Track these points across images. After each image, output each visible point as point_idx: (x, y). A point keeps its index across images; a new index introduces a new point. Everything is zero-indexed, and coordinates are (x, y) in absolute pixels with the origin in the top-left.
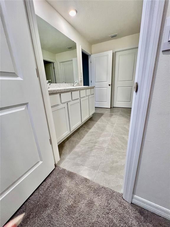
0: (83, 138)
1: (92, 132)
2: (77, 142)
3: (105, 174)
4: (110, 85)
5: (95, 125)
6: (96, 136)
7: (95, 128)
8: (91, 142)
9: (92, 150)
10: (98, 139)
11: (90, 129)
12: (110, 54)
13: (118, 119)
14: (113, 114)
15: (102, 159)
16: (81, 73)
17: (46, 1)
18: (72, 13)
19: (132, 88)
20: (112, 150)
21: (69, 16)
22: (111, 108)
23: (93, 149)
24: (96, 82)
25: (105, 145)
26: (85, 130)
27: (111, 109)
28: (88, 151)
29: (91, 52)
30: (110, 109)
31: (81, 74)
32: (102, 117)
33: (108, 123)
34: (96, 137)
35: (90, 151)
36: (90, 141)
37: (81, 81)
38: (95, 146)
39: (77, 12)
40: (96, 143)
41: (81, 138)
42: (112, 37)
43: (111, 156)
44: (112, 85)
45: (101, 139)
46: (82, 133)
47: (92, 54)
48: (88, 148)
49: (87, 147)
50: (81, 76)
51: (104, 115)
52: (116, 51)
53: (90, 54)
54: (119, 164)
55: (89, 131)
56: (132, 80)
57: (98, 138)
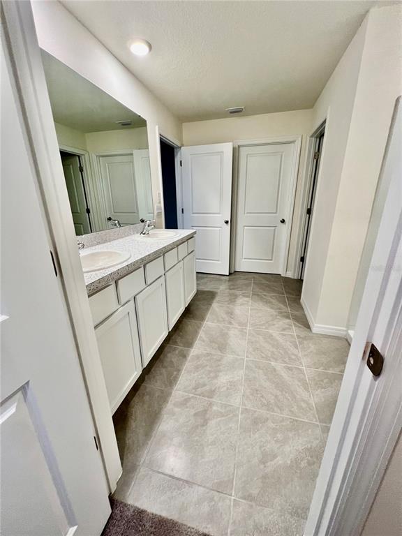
0: (176, 379)
1: (198, 357)
2: (164, 398)
3: (251, 506)
4: (227, 222)
5: (201, 334)
6: (208, 368)
7: (204, 341)
8: (199, 390)
9: (205, 422)
10: (215, 381)
11: (189, 345)
12: (227, 149)
13: (251, 309)
14: (238, 292)
15: (235, 450)
16: (159, 194)
17: (60, 2)
18: (139, 49)
19: (275, 230)
20: (256, 415)
21: (129, 53)
22: (230, 274)
23: (209, 419)
24: (193, 213)
25: (236, 401)
26: (177, 352)
27: (232, 277)
28: (197, 427)
29: (180, 139)
30: (228, 278)
31: (159, 197)
32: (215, 305)
33: (230, 323)
34: (210, 372)
35: (203, 426)
36: (196, 388)
37: (159, 214)
38: (211, 405)
39: (150, 47)
40: (211, 393)
41: (171, 381)
42: (231, 113)
43: (257, 436)
44: (232, 222)
45: (224, 379)
46: (171, 362)
47: (183, 145)
48: (195, 415)
49: (193, 412)
50: (160, 203)
51: (217, 298)
52: (239, 144)
53: (179, 145)
54: (280, 462)
55: (188, 355)
56: (276, 213)
57: (216, 377)
